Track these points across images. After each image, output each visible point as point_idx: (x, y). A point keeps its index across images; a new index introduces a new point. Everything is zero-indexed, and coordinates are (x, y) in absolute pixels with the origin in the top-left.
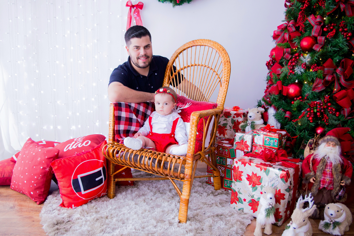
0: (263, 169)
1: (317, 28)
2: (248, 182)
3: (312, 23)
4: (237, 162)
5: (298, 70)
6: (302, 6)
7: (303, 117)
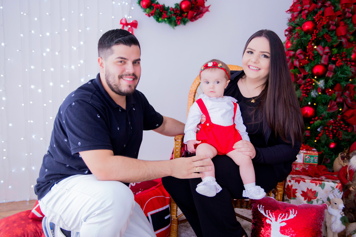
0: (318, 184)
1: (326, 57)
2: (303, 198)
3: (321, 52)
4: (290, 181)
5: (313, 94)
6: (311, 37)
7: (322, 135)
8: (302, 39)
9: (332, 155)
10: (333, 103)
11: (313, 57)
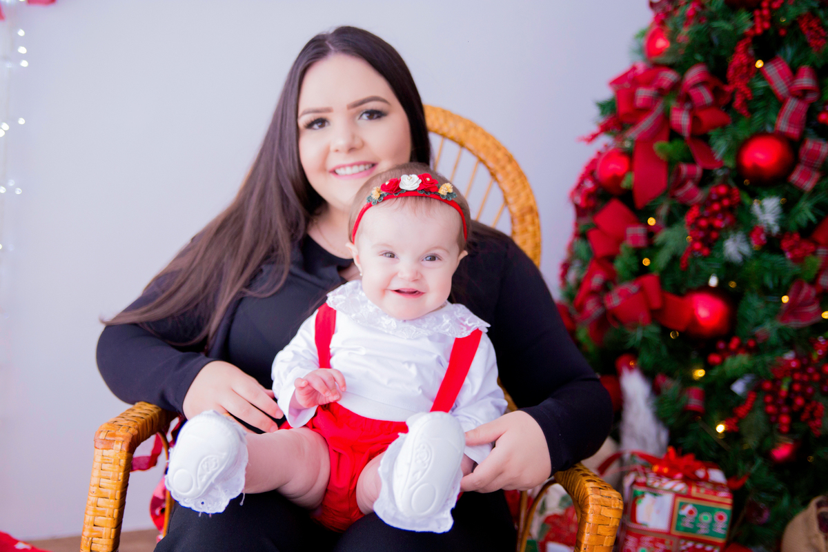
1: (796, 108)
5: (734, 247)
6: (750, 24)
7: (751, 410)
8: (715, 24)
9: (780, 494)
10: (806, 289)
11: (746, 102)
